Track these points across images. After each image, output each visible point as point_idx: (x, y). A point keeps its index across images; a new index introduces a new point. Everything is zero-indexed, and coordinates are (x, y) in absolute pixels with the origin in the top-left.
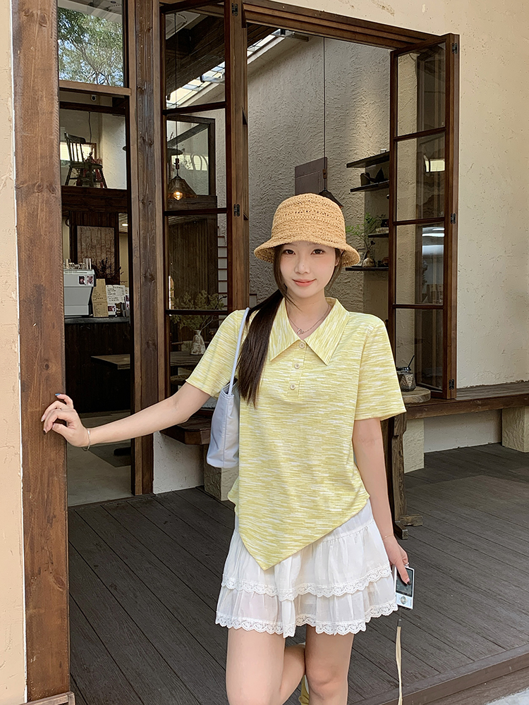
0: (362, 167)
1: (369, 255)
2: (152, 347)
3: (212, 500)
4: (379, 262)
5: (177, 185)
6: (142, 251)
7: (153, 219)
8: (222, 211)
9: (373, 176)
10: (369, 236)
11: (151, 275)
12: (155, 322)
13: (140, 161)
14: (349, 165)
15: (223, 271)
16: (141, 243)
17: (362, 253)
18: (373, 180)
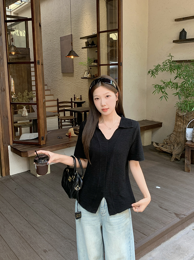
0: (86, 39)
1: (89, 73)
2: (6, 118)
3: (33, 177)
4: (93, 75)
5: (13, 49)
7: (3, 66)
8: (32, 63)
9: (90, 43)
10: (89, 66)
11: (4, 89)
12: (6, 108)
14: (81, 38)
15: (34, 86)
17: (87, 72)
18: (90, 45)
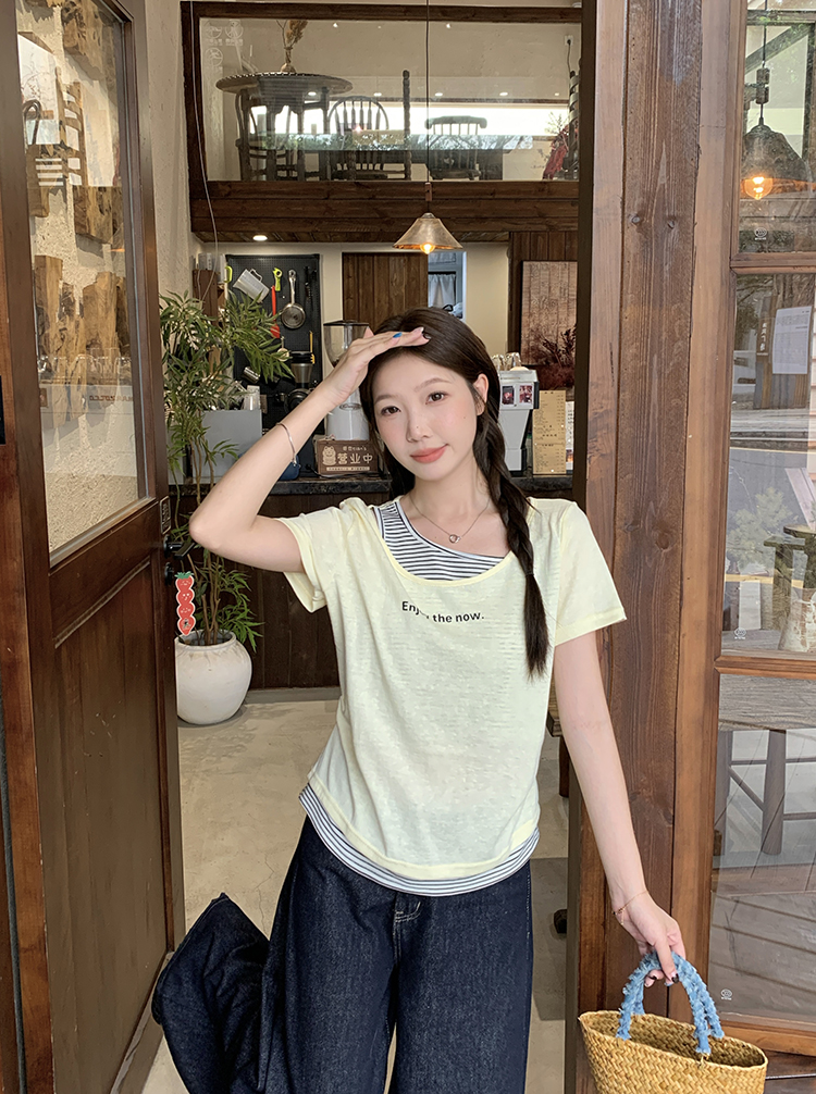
6: (626, 430)
11: (660, 526)
13: (639, 44)
16: (626, 396)
